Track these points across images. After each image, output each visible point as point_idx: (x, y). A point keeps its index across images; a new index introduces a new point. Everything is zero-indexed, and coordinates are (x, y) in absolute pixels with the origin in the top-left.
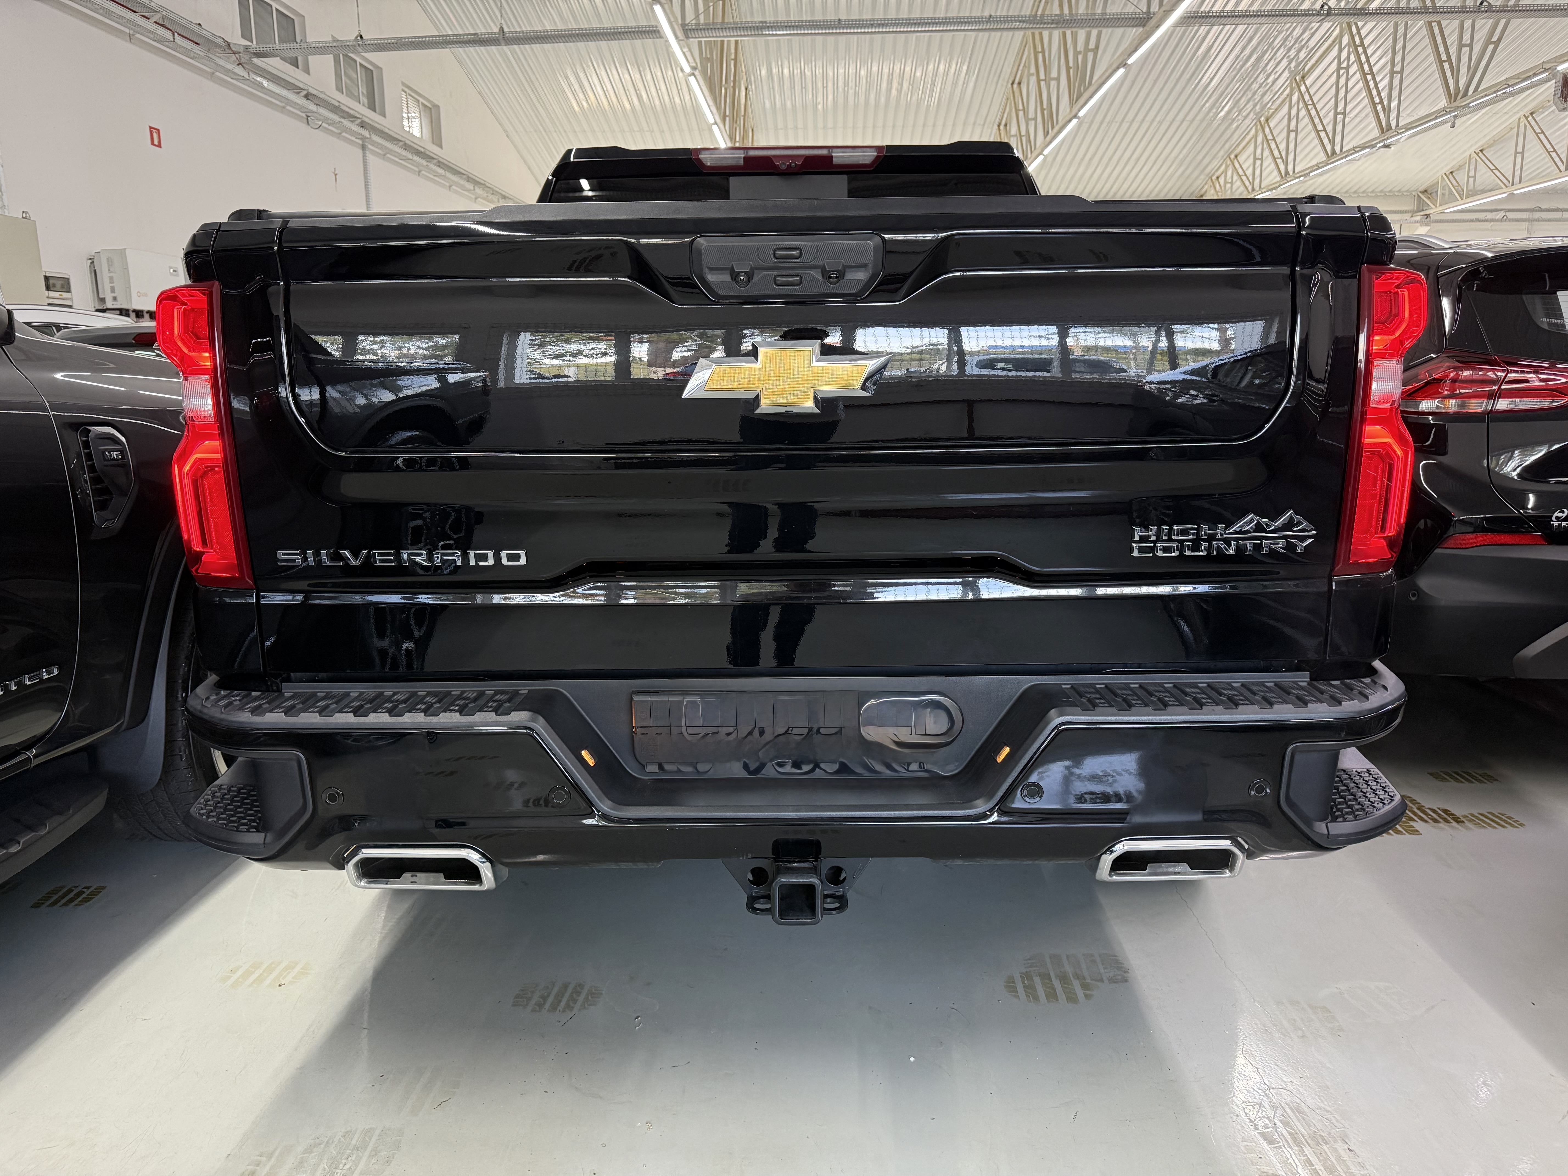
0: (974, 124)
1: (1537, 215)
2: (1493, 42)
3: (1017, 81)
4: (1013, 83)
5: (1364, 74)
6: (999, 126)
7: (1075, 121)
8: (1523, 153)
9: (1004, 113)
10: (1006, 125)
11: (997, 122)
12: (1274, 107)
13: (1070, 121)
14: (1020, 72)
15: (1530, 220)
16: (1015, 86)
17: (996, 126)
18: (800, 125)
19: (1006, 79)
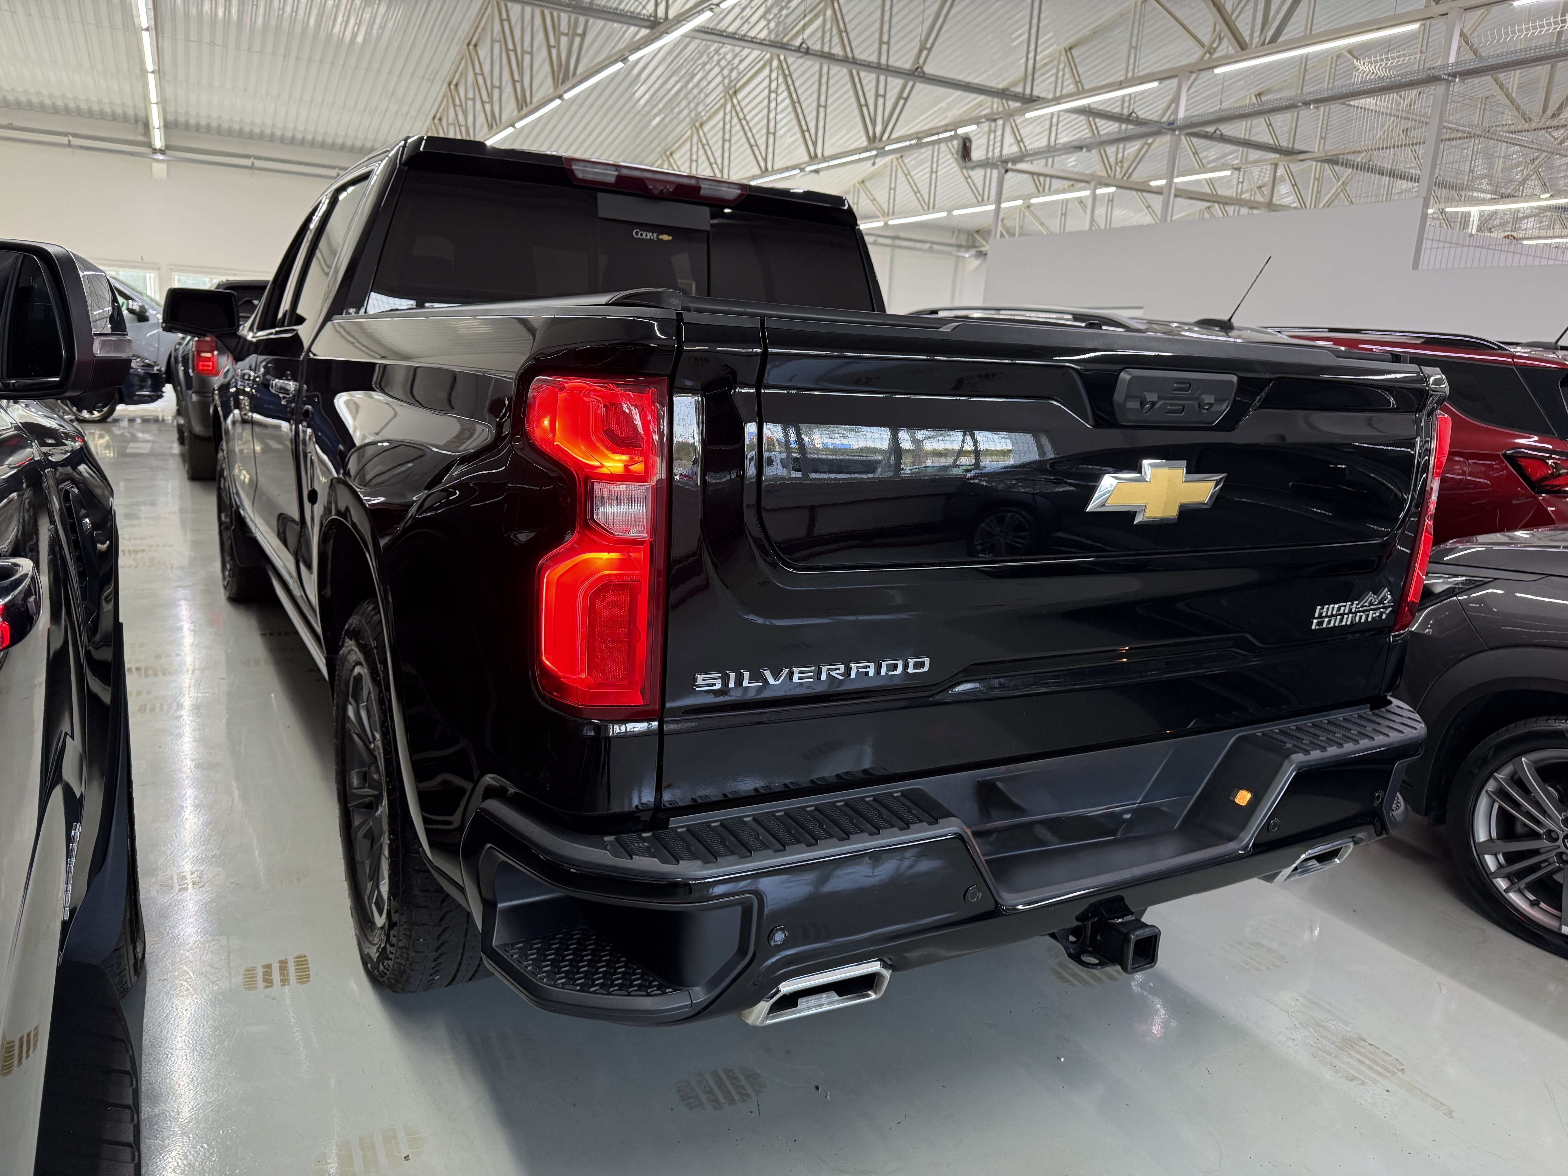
0: (423, 78)
1: (898, 242)
2: (903, 97)
3: (473, 42)
4: (469, 44)
5: (793, 102)
6: (449, 84)
7: (558, 102)
8: (895, 189)
9: (456, 72)
10: (456, 85)
11: (448, 80)
12: (708, 114)
13: (552, 100)
14: (477, 35)
15: (893, 247)
16: (471, 47)
17: (446, 85)
18: (219, 41)
19: (462, 38)
